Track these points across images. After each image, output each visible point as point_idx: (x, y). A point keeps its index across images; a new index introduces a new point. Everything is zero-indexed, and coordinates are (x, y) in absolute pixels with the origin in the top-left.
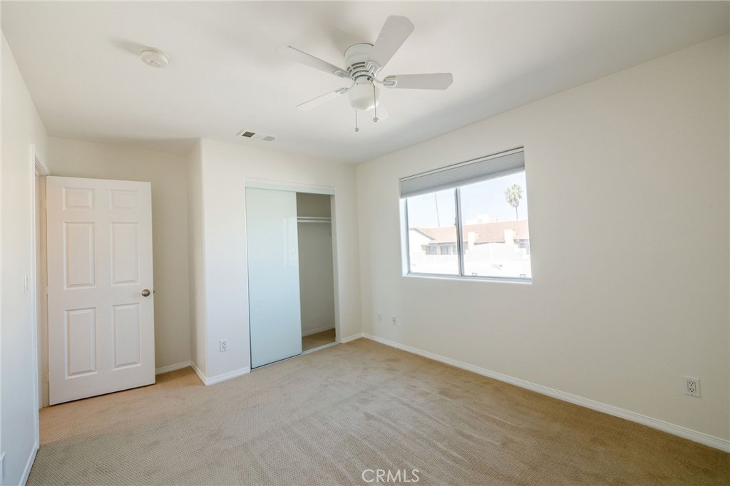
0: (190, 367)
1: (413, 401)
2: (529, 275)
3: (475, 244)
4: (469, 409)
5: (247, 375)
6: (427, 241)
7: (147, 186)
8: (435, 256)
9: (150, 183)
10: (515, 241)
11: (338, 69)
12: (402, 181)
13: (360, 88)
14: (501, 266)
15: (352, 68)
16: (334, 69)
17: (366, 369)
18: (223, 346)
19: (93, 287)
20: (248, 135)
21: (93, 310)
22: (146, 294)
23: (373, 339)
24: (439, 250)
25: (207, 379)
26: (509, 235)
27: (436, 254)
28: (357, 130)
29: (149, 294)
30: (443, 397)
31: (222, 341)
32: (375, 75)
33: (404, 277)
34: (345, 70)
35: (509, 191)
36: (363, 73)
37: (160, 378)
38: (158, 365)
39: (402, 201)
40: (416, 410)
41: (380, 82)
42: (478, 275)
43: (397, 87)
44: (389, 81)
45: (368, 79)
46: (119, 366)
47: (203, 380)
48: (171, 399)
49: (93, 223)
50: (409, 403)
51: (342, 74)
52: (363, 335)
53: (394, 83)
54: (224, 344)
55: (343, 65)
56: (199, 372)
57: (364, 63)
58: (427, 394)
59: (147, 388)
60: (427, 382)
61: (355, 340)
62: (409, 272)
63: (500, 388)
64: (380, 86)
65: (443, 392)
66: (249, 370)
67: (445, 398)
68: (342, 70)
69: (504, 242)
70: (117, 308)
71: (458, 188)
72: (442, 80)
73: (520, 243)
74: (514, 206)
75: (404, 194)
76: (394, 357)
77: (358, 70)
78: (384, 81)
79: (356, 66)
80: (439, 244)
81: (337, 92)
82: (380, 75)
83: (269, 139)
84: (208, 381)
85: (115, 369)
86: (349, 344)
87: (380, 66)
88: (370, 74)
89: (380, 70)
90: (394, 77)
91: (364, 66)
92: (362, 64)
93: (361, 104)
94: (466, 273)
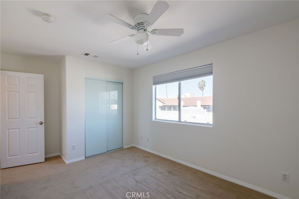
0: (59, 155)
1: (156, 176)
2: (211, 123)
3: (184, 106)
4: (181, 181)
5: (83, 160)
6: (161, 104)
7: (42, 76)
8: (165, 111)
9: (43, 75)
10: (201, 106)
11: (131, 25)
12: (154, 78)
13: (140, 35)
14: (195, 117)
15: (137, 25)
16: (129, 25)
17: (135, 160)
18: (74, 148)
19: (19, 120)
20: (87, 54)
21: (19, 129)
22: (41, 123)
23: (138, 147)
24: (166, 109)
25: (66, 161)
26: (199, 103)
27: (165, 110)
28: (138, 54)
29: (42, 124)
30: (169, 174)
31: (73, 145)
32: (148, 29)
33: (153, 121)
34: (134, 26)
35: (200, 83)
36: (142, 28)
37: (47, 159)
38: (46, 154)
39: (154, 87)
40: (157, 179)
41: (150, 32)
42: (187, 121)
43: (157, 35)
44: (154, 32)
45: (144, 30)
46: (30, 154)
47: (65, 161)
48: (51, 169)
49: (19, 92)
50: (154, 176)
51: (133, 28)
52: (134, 145)
53: (156, 33)
54: (74, 146)
55: (133, 23)
56: (63, 158)
57: (143, 23)
58: (162, 173)
59: (41, 163)
60: (162, 168)
61: (130, 147)
62: (155, 119)
63: (195, 172)
64: (149, 34)
65: (169, 173)
66: (85, 158)
67: (170, 175)
68: (133, 26)
69: (196, 106)
70: (29, 129)
71: (180, 82)
72: (179, 32)
73: (204, 107)
74: (201, 90)
75: (155, 83)
76: (148, 156)
77: (140, 26)
78: (152, 31)
79: (139, 24)
80: (167, 106)
81: (129, 36)
82: (150, 29)
83: (96, 57)
84: (67, 162)
85: (27, 155)
86: (127, 149)
87: (151, 24)
88: (145, 28)
89: (150, 27)
90: (156, 30)
91: (143, 24)
92: (142, 23)
93: (141, 42)
94: (182, 120)
